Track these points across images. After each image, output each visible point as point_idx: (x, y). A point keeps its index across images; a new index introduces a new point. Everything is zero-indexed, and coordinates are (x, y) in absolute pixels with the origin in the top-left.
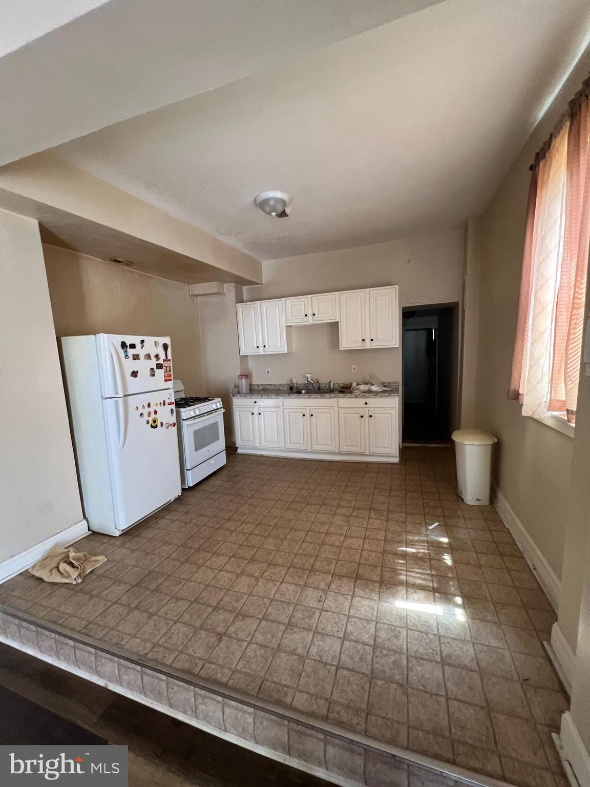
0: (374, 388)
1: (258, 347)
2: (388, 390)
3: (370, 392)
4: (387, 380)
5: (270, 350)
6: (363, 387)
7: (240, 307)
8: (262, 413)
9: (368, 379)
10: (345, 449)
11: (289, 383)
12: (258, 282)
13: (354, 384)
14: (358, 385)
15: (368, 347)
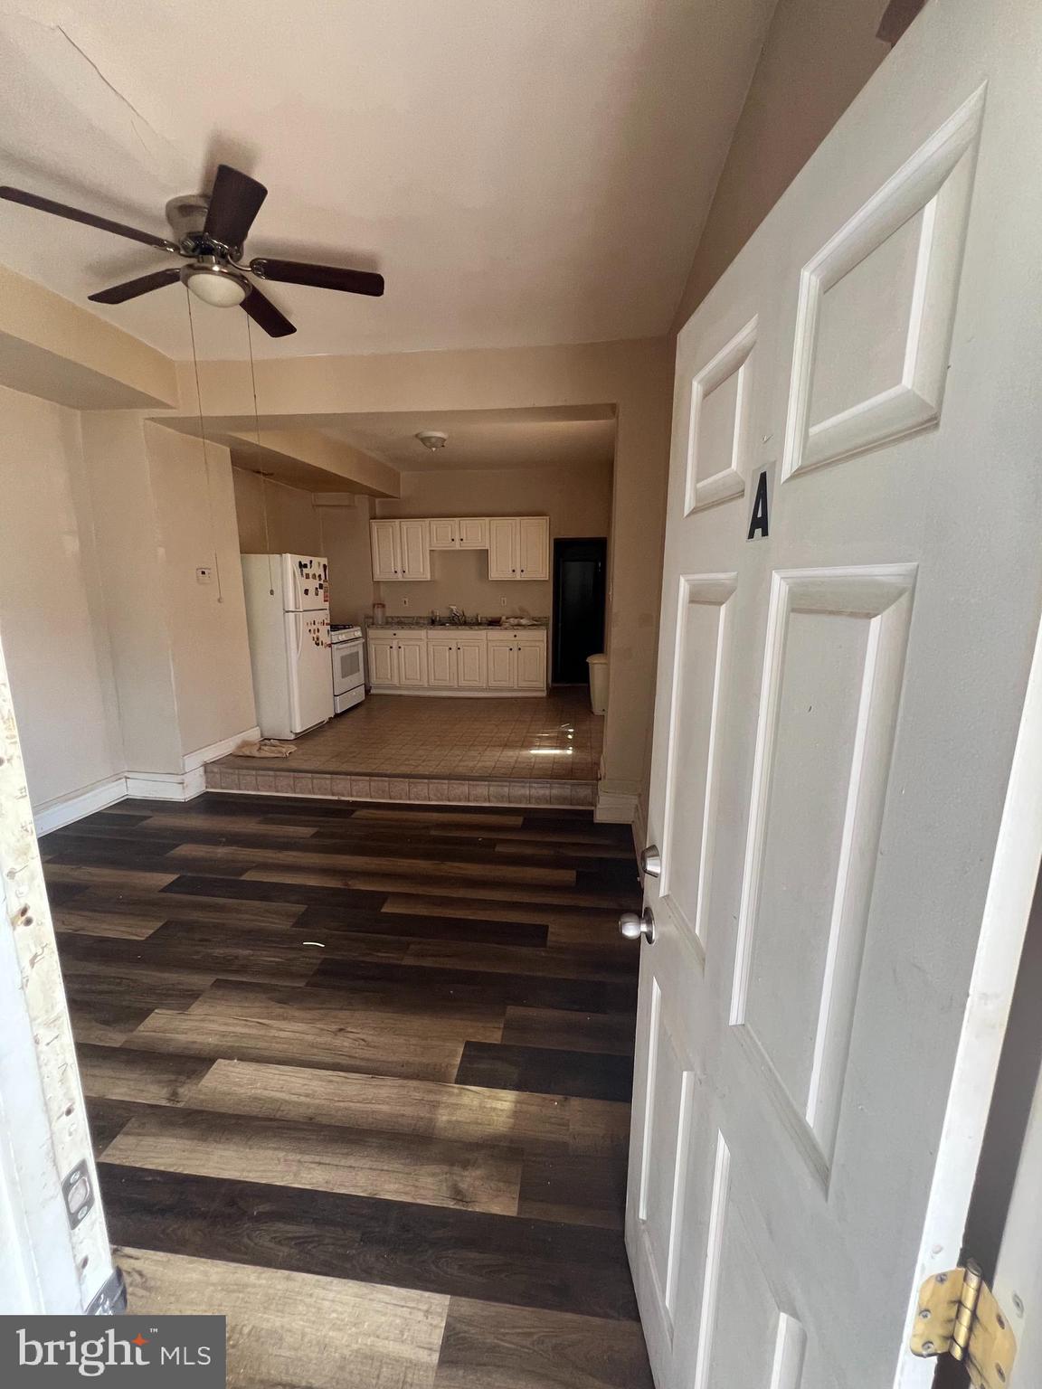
0: (523, 621)
1: (396, 572)
2: (537, 623)
3: (519, 625)
4: (536, 614)
5: (410, 577)
6: (512, 621)
7: (375, 524)
8: (402, 647)
9: (518, 613)
10: (492, 683)
11: (431, 615)
12: (395, 496)
13: (504, 618)
14: (507, 618)
15: (518, 578)
